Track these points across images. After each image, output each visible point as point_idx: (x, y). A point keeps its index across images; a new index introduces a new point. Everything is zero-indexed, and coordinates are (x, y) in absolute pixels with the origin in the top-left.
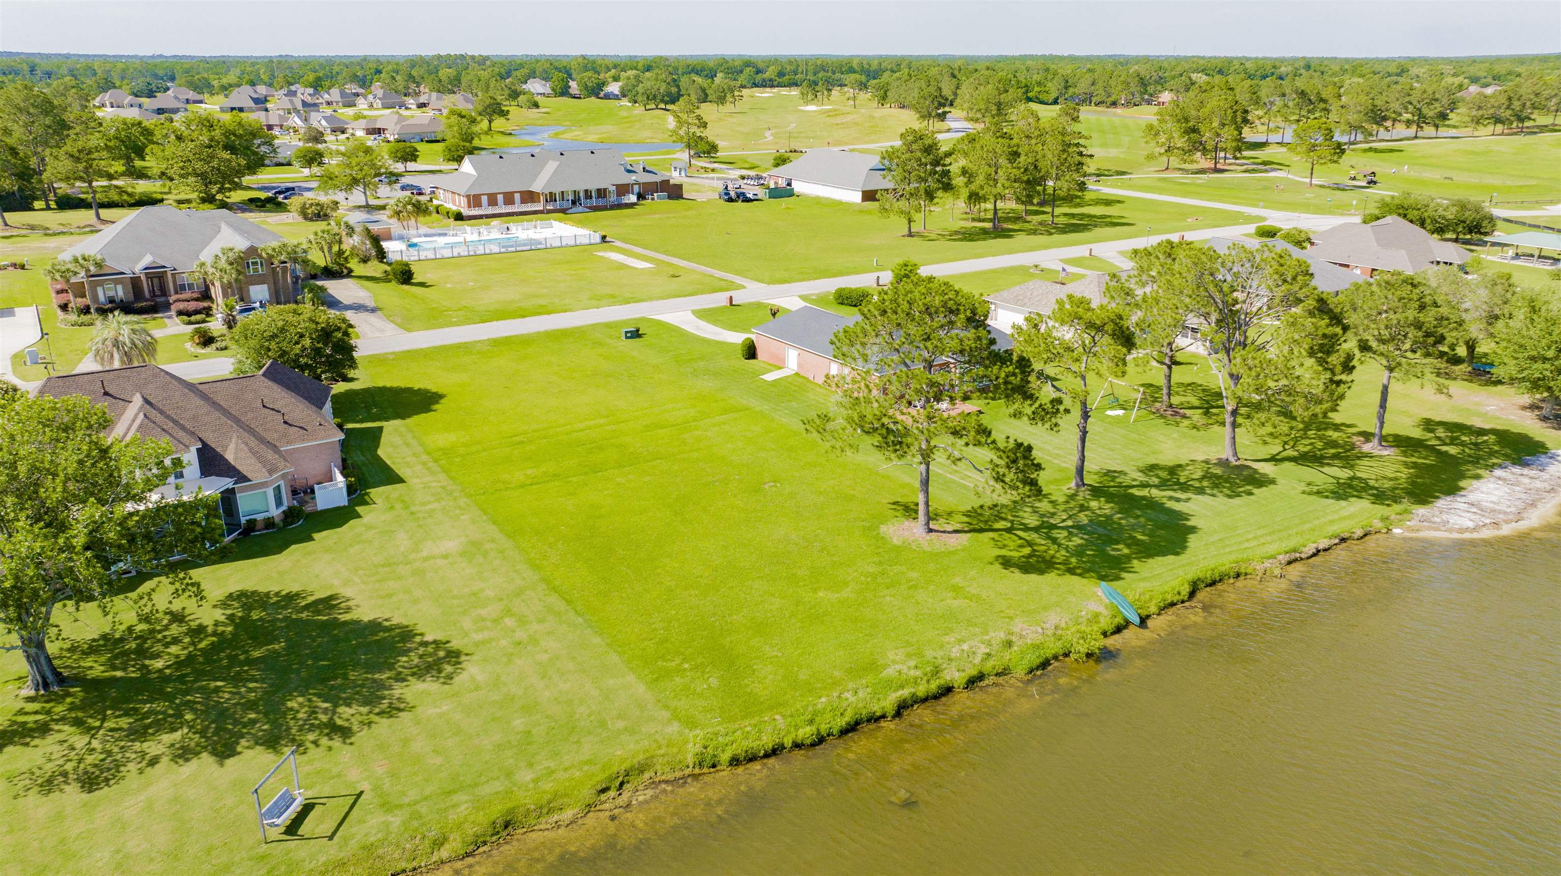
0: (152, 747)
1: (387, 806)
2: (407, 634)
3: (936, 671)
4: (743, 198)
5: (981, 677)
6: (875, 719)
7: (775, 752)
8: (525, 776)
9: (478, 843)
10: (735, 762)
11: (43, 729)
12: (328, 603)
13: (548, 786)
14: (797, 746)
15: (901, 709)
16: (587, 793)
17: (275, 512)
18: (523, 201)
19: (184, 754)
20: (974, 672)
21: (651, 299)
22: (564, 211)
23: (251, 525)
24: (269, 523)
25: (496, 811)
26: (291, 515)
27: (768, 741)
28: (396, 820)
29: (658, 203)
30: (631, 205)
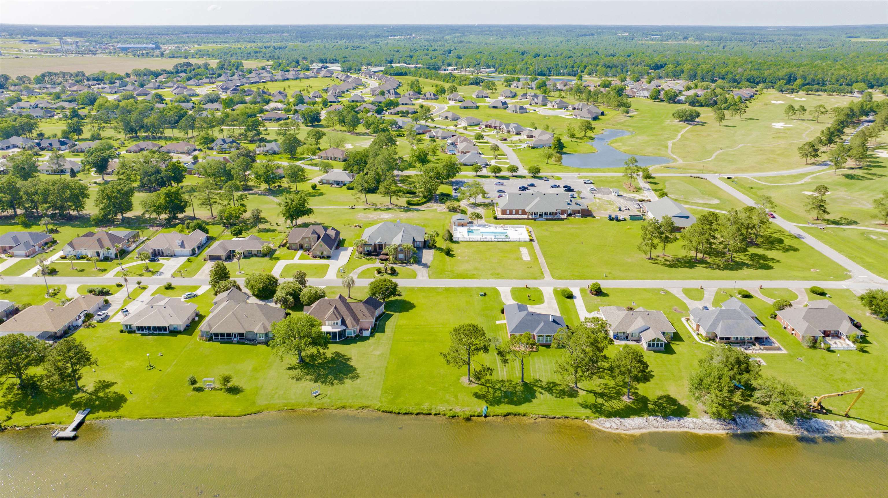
0: (308, 377)
1: (329, 398)
2: (355, 369)
3: (431, 410)
4: (617, 219)
5: (439, 414)
6: (412, 414)
7: (391, 412)
8: (350, 401)
9: (338, 408)
10: (383, 411)
11: (296, 369)
12: (348, 359)
13: (352, 404)
14: (395, 413)
15: (417, 414)
16: (357, 407)
17: (353, 335)
18: (522, 214)
19: (311, 380)
20: (437, 412)
21: (508, 278)
22: (535, 220)
23: (348, 337)
24: (352, 337)
25: (342, 405)
26: (357, 336)
27: (390, 410)
28: (329, 401)
29: (577, 219)
30: (562, 219)
